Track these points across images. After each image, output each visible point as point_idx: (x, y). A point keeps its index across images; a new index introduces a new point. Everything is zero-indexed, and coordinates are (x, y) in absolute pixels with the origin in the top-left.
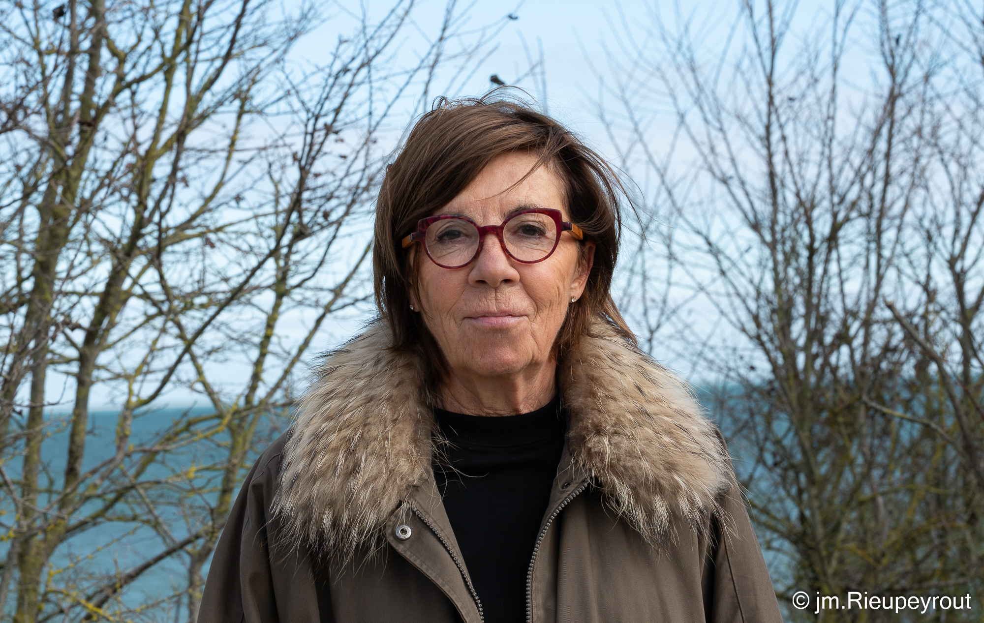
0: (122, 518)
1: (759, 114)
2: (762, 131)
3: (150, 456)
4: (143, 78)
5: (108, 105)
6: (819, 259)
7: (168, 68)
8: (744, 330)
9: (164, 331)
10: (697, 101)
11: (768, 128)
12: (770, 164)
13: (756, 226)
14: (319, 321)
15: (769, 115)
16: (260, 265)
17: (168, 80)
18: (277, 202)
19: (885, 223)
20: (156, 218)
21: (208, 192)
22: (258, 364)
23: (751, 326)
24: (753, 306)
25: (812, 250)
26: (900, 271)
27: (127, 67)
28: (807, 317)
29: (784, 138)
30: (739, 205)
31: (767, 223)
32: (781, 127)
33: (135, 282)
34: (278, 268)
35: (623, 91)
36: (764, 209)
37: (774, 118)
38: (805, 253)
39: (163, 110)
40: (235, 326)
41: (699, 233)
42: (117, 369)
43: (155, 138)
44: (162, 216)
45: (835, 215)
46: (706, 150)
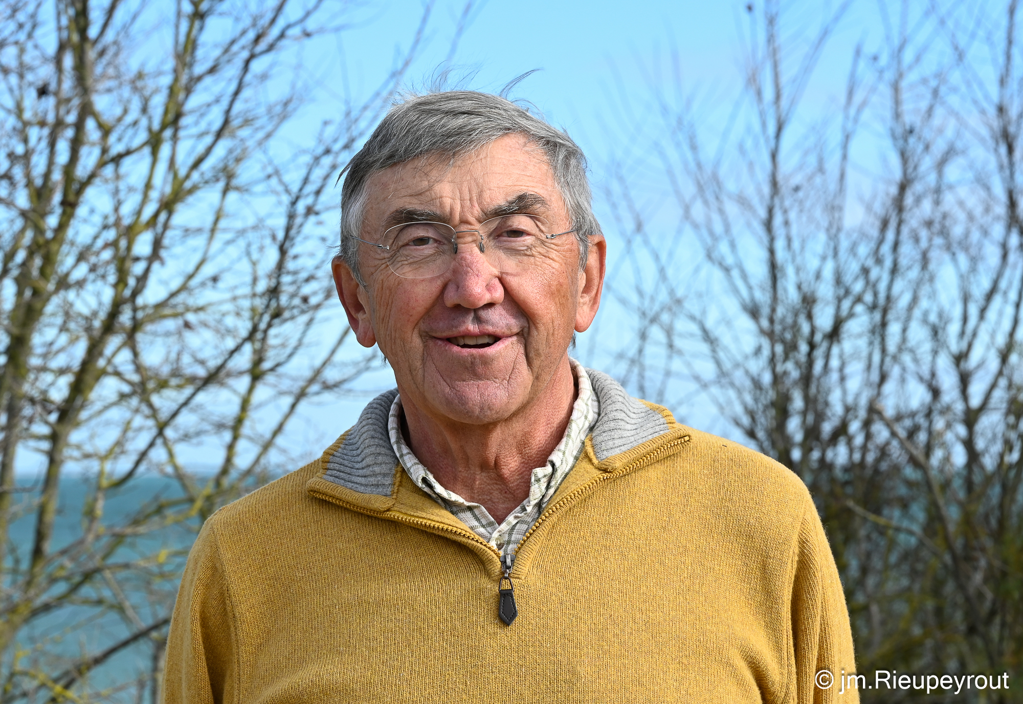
0: (86, 602)
1: (762, 197)
2: (762, 213)
3: (119, 539)
4: (128, 153)
5: (92, 177)
6: (819, 353)
7: (154, 143)
8: (737, 423)
9: (137, 411)
11: (770, 211)
12: (772, 252)
13: (754, 312)
14: (293, 406)
15: (772, 197)
16: (237, 349)
17: (155, 153)
18: (254, 284)
19: (890, 316)
21: (190, 268)
22: (231, 448)
23: (746, 421)
24: (748, 399)
25: (812, 346)
26: (904, 369)
27: (112, 139)
28: (804, 413)
29: (787, 223)
30: (736, 291)
31: (765, 311)
32: (785, 212)
33: (109, 361)
34: (255, 352)
36: (762, 297)
37: (777, 201)
38: (804, 348)
39: (148, 186)
40: (210, 408)
41: (695, 319)
42: (88, 448)
43: (139, 213)
45: (838, 308)
46: (705, 232)
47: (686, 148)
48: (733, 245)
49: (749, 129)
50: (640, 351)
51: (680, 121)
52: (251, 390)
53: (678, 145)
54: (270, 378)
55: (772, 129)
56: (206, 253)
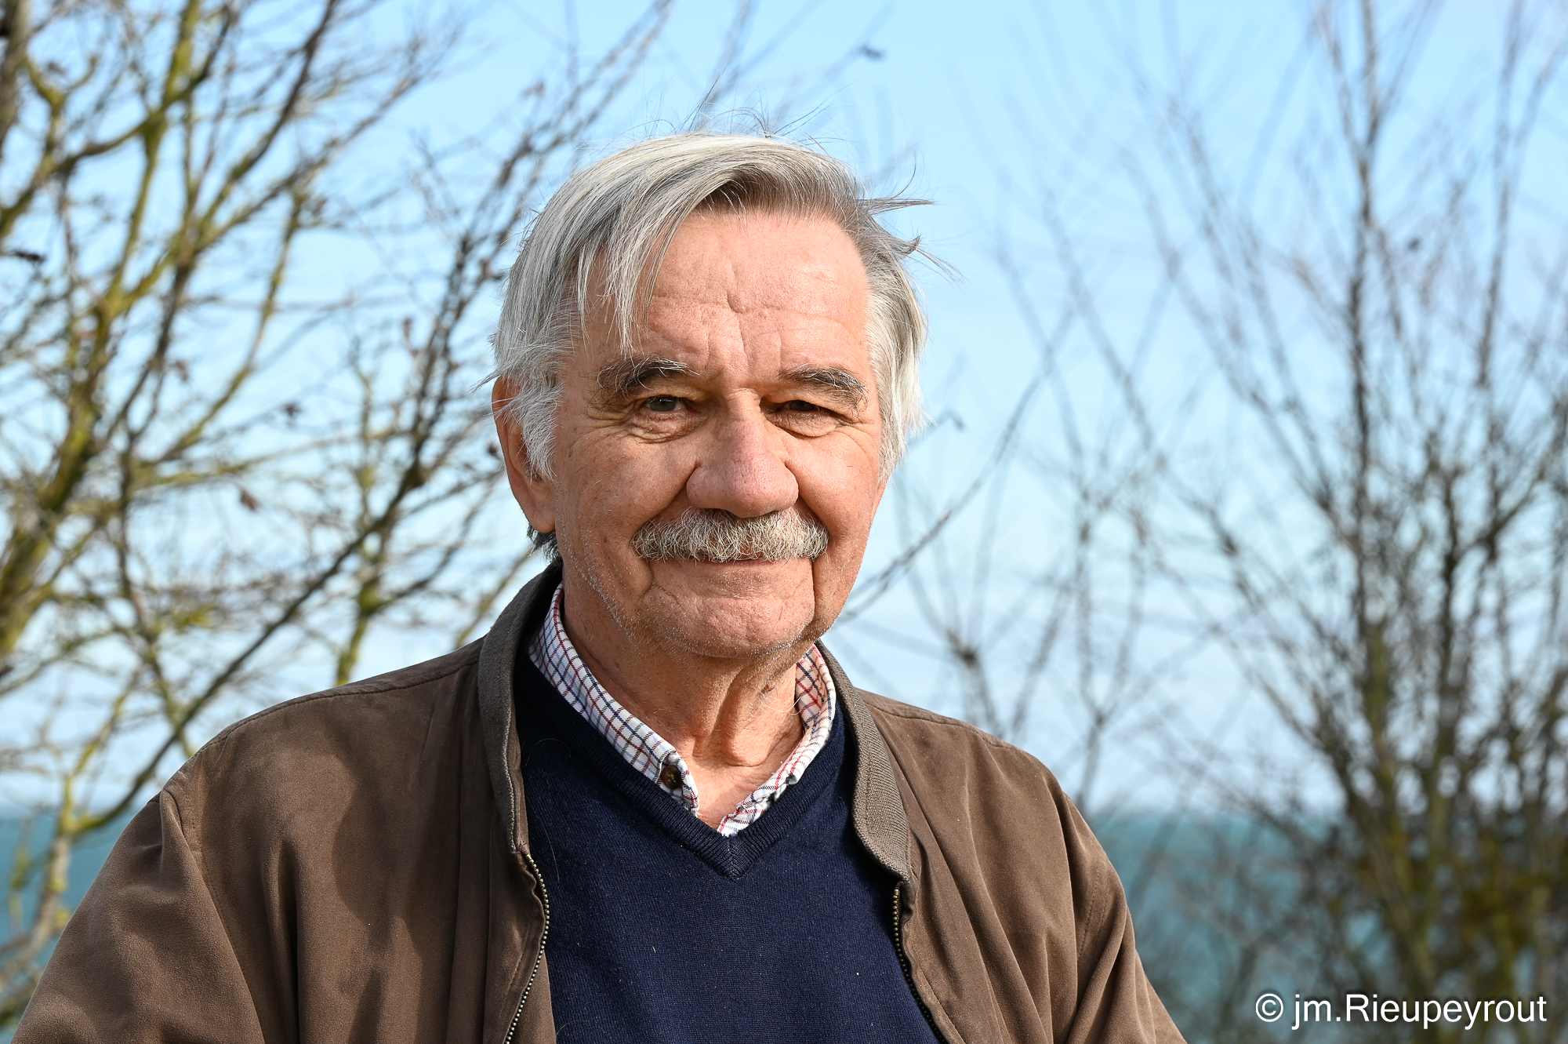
1: (1338, 260)
2: (1339, 294)
4: (96, 151)
6: (1465, 574)
7: (150, 132)
8: (1288, 718)
10: (1208, 231)
11: (1355, 290)
13: (1325, 502)
17: (149, 152)
18: (365, 417)
20: (119, 442)
21: (217, 389)
24: (1312, 668)
25: (1451, 560)
27: (66, 122)
30: (1286, 450)
31: (1344, 491)
32: (1389, 286)
35: (1050, 196)
36: (1338, 461)
39: (138, 213)
41: (1198, 506)
44: (134, 437)
46: (1222, 332)
47: (1184, 158)
48: (1280, 359)
49: (1314, 124)
50: (1080, 569)
51: (1174, 107)
52: (357, 637)
53: (1169, 155)
54: (398, 614)
55: (1360, 128)
56: (251, 354)
